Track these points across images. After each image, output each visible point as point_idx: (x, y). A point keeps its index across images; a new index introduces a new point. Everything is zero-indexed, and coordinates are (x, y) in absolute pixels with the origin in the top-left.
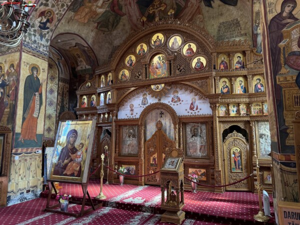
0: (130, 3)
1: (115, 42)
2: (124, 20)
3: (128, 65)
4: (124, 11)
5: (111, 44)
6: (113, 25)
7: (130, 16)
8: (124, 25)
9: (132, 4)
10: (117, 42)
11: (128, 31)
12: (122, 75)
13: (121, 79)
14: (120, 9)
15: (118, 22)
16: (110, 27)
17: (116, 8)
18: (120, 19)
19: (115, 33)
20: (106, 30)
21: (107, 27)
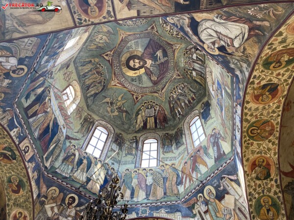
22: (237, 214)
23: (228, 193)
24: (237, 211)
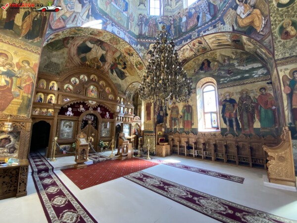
0: (74, 45)
1: (53, 59)
2: (66, 50)
3: (73, 83)
4: (68, 45)
5: (49, 58)
6: (56, 49)
7: (70, 50)
8: (63, 53)
9: (75, 46)
10: (54, 60)
11: (66, 58)
12: (67, 87)
13: (66, 89)
14: (68, 43)
15: (60, 49)
16: (54, 48)
17: (66, 42)
18: (63, 48)
19: (55, 53)
20: (51, 48)
21: (53, 47)
22: (73, 14)
23: (82, 7)
24: (74, 14)
